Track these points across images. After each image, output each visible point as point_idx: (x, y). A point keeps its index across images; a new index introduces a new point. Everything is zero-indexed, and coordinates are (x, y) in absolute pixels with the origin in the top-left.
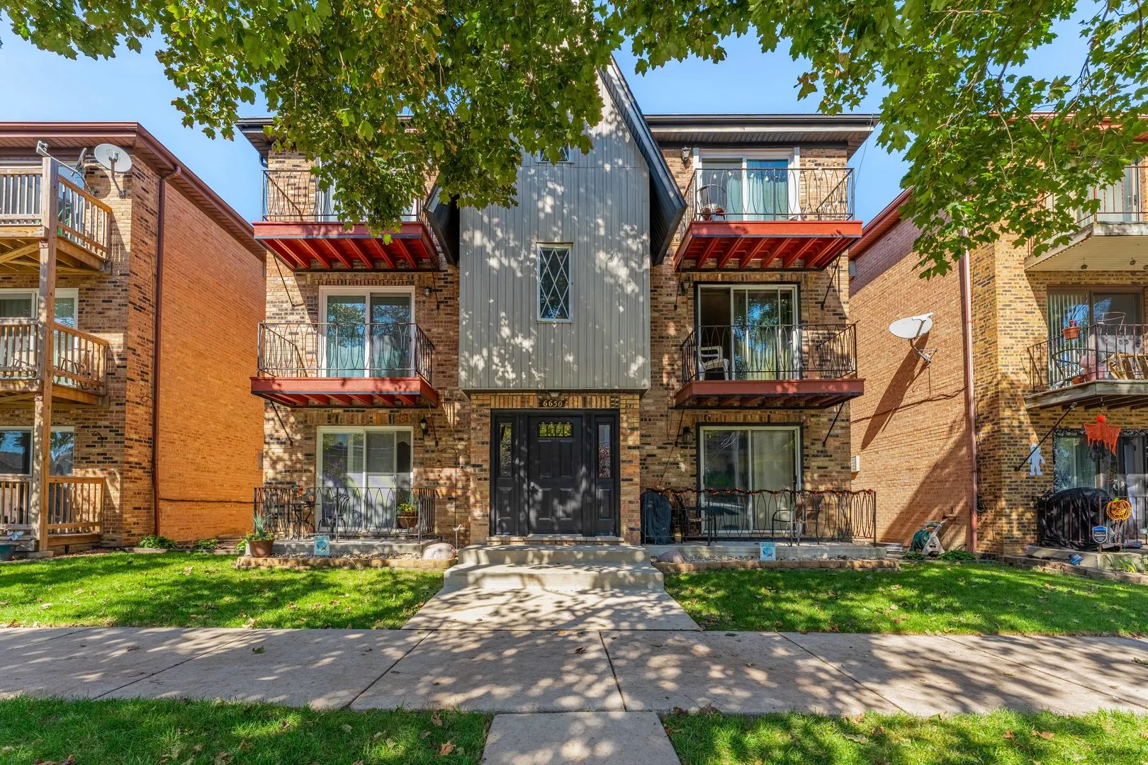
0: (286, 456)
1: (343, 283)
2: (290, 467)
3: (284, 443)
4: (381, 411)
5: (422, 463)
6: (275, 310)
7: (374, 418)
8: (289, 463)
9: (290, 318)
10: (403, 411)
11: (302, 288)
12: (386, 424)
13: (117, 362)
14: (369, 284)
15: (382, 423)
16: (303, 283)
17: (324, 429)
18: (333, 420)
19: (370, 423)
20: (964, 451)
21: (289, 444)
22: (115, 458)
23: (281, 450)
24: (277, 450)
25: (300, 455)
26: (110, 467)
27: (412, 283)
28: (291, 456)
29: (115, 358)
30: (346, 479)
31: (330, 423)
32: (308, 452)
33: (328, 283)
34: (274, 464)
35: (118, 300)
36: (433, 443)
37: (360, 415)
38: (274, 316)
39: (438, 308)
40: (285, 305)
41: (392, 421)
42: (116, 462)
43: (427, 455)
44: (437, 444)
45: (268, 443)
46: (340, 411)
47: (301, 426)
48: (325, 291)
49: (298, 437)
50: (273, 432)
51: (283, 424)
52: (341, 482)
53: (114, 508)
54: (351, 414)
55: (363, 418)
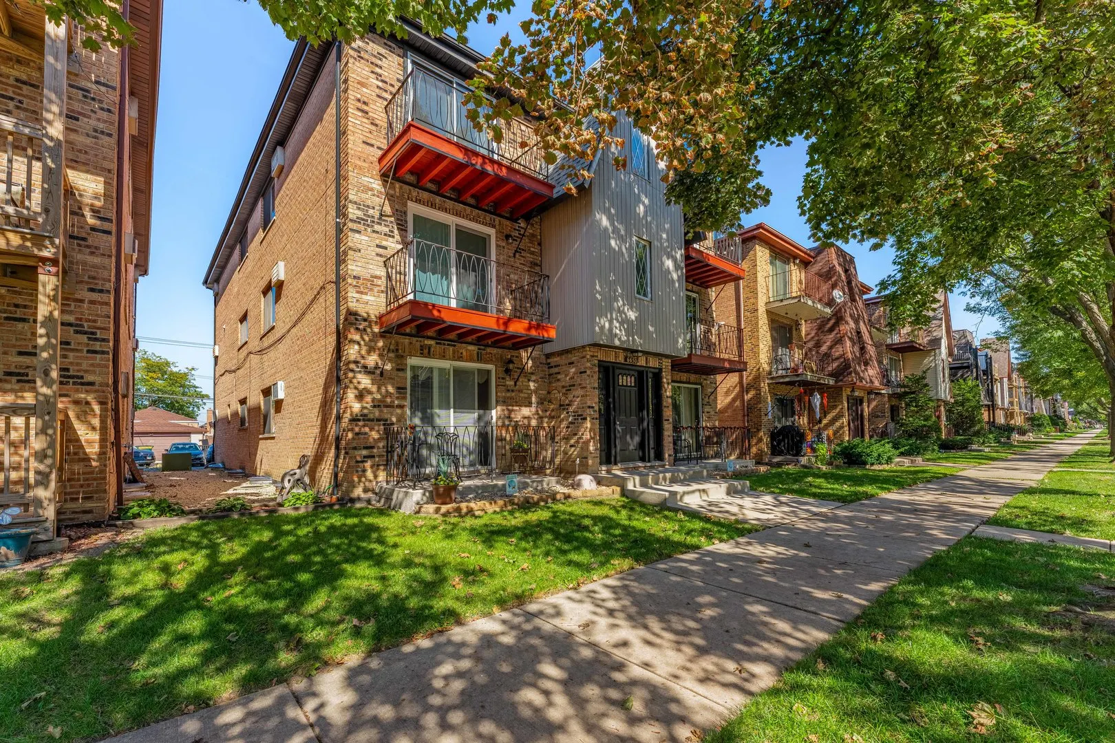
0: (374, 389)
1: (433, 206)
2: (379, 401)
3: (373, 373)
4: (471, 348)
5: (504, 402)
6: (360, 214)
7: (464, 353)
8: (379, 397)
9: (377, 227)
10: (489, 350)
11: (390, 197)
12: (474, 362)
13: (91, 220)
14: (457, 215)
15: (471, 360)
16: (392, 192)
17: (413, 361)
18: (426, 351)
19: (460, 358)
20: (738, 403)
21: (378, 374)
22: (89, 378)
23: (369, 381)
24: (365, 381)
25: (391, 389)
26: (77, 391)
27: (494, 226)
28: (379, 388)
29: (88, 214)
30: (432, 415)
31: (422, 355)
32: (399, 385)
33: (418, 201)
34: (360, 397)
35: (93, 122)
36: (512, 383)
37: (451, 348)
38: (358, 221)
39: (514, 256)
40: (371, 212)
41: (480, 359)
42: (91, 384)
43: (508, 394)
44: (515, 385)
45: (352, 371)
46: (432, 342)
47: (391, 355)
48: (414, 208)
49: (388, 367)
50: (359, 359)
51: (371, 350)
52: (428, 419)
53: (86, 459)
54: (443, 347)
55: (454, 353)
